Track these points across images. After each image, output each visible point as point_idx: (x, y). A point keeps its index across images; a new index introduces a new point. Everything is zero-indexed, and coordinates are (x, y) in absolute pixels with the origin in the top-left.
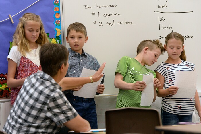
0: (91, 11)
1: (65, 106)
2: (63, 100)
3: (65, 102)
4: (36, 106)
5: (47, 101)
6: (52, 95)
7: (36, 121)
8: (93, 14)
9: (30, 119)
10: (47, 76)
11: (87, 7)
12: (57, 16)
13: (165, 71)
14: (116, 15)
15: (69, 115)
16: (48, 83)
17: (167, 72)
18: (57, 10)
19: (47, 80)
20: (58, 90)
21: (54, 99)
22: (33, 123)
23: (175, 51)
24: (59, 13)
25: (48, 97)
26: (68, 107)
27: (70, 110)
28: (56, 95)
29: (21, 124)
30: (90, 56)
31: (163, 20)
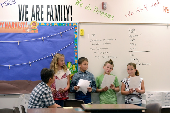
0: (94, 51)
1: (50, 99)
2: (49, 95)
3: (50, 97)
4: (37, 96)
5: (42, 94)
6: (45, 92)
7: (39, 103)
8: (95, 53)
9: (36, 102)
10: (44, 83)
11: (92, 49)
12: (76, 54)
13: (125, 82)
14: (107, 53)
15: (50, 103)
16: (44, 86)
17: (126, 82)
18: (76, 51)
19: (44, 84)
20: (49, 90)
21: (46, 94)
22: (37, 104)
23: (130, 71)
24: (77, 52)
25: (43, 92)
26: (51, 99)
27: (52, 101)
28: (47, 92)
29: (32, 105)
30: (89, 73)
31: (133, 56)
